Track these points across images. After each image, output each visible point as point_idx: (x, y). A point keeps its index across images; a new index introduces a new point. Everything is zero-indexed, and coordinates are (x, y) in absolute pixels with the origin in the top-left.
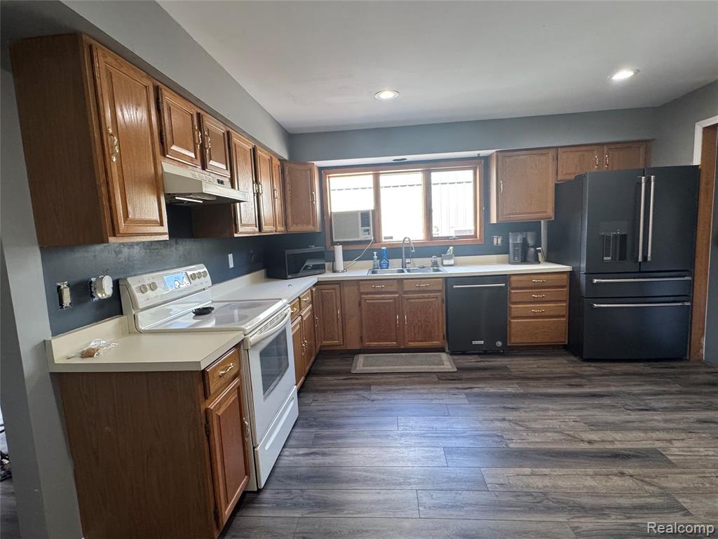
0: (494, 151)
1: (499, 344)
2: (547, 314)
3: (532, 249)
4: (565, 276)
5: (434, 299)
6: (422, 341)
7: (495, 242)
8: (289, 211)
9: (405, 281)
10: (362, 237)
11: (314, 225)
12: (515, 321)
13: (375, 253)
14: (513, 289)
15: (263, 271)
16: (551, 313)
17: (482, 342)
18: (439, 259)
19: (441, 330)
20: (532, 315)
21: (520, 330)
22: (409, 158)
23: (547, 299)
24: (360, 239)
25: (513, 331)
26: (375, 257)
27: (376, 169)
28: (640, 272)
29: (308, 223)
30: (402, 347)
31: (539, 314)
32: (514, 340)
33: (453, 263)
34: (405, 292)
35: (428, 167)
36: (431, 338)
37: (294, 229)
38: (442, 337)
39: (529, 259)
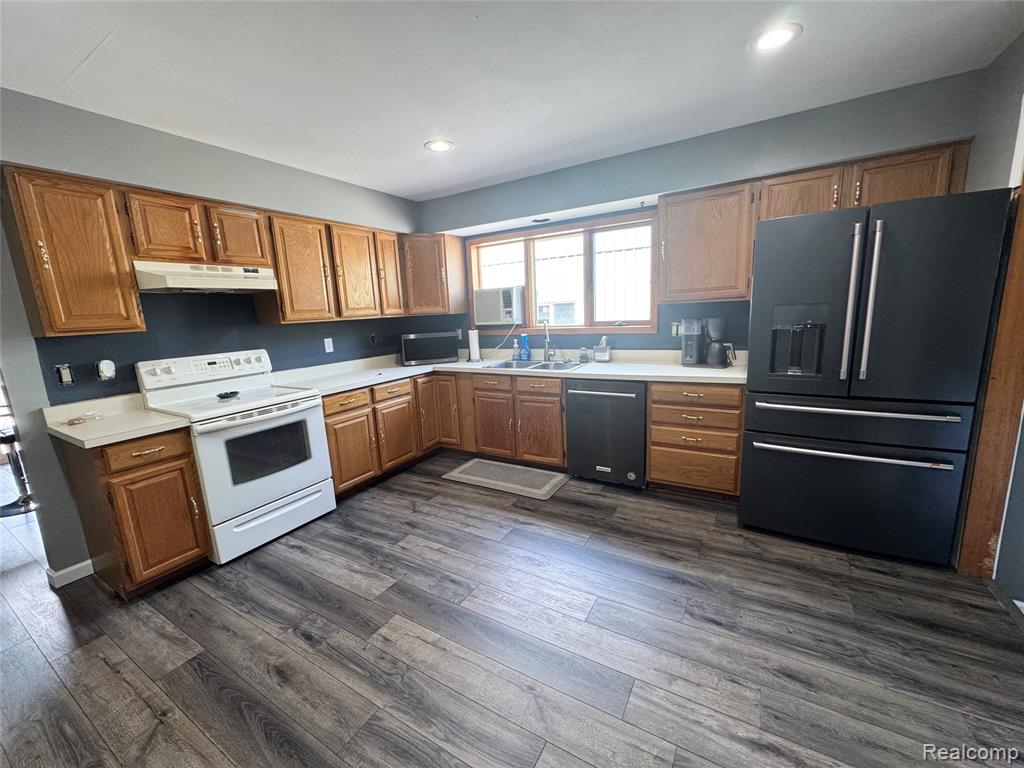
0: (656, 196)
1: (632, 476)
2: (705, 445)
3: (717, 345)
4: (736, 392)
5: (550, 405)
6: (538, 455)
7: (674, 332)
8: (411, 291)
9: (519, 378)
10: (504, 321)
11: (444, 306)
12: (657, 448)
13: (516, 341)
14: (654, 402)
15: (394, 356)
16: (714, 445)
17: (609, 470)
18: (589, 352)
19: (558, 444)
20: (682, 443)
21: (662, 464)
22: (553, 216)
23: (705, 423)
24: (501, 323)
25: (652, 462)
26: (516, 345)
27: (527, 233)
28: (849, 397)
29: (436, 304)
30: (518, 458)
31: (693, 444)
32: (654, 475)
33: (607, 358)
34: (521, 393)
35: (591, 226)
36: (547, 453)
37: (417, 310)
38: (560, 452)
39: (709, 360)
